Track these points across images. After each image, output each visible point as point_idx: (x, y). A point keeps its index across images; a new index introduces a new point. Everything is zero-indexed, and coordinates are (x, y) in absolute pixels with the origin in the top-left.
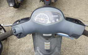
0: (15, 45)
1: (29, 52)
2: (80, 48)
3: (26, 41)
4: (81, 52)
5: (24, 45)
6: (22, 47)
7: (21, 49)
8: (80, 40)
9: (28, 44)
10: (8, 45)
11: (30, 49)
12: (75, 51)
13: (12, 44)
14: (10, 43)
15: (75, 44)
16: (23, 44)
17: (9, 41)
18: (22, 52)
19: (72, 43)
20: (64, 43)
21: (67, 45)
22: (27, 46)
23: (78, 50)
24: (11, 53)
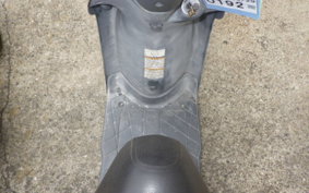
0: (33, 73)
1: (89, 97)
2: (266, 87)
3: (75, 58)
4: (268, 97)
5: (67, 74)
6: (62, 80)
7: (59, 86)
8: (268, 61)
9: (84, 72)
10: (9, 73)
11: (90, 88)
12: (247, 96)
13: (24, 68)
14: (15, 67)
15: (251, 73)
16: (65, 71)
17: (9, 59)
18: (64, 96)
19: (239, 68)
20: (212, 68)
21: (223, 76)
22: (80, 75)
23: (257, 91)
24: (21, 99)
